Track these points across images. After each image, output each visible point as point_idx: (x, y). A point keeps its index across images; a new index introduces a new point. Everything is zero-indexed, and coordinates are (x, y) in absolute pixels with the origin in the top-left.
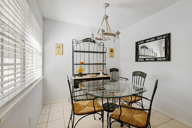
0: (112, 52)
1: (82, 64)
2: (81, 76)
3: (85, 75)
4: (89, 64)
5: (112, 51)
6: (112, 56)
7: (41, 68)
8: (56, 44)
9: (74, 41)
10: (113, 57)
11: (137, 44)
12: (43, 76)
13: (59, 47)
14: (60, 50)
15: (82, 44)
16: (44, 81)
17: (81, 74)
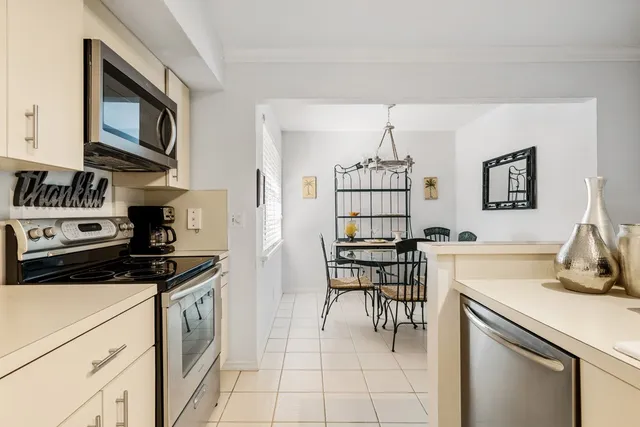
0: (433, 185)
1: (355, 216)
2: (352, 241)
3: (362, 240)
4: (371, 217)
5: (430, 183)
6: (430, 197)
7: (280, 225)
8: (305, 177)
9: (339, 169)
10: (436, 198)
11: (487, 166)
12: (282, 238)
13: (309, 184)
14: (312, 189)
15: (355, 174)
16: (283, 250)
17: (352, 238)
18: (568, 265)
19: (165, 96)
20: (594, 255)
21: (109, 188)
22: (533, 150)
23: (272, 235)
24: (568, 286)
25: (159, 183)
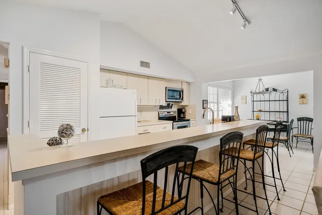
1: (260, 111)
5: (303, 97)
6: (302, 103)
8: (242, 96)
10: (307, 104)
13: (243, 99)
21: (173, 106)
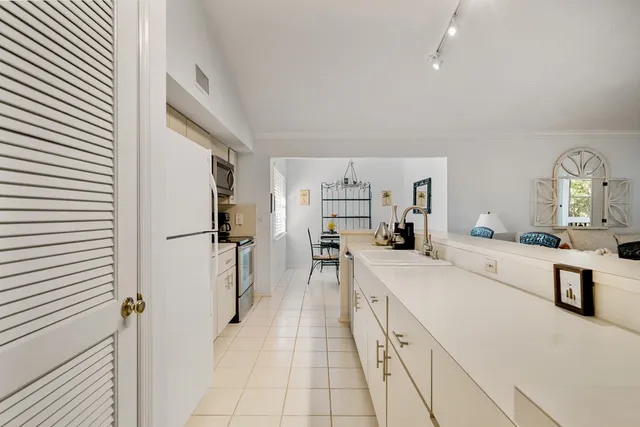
0: (388, 196)
1: (335, 217)
4: (346, 217)
5: (386, 195)
6: (386, 204)
7: (284, 222)
8: (302, 190)
9: (324, 185)
10: (390, 205)
12: (286, 231)
13: (304, 195)
14: (306, 198)
16: (287, 238)
17: (333, 232)
18: (376, 237)
19: (228, 163)
20: (384, 233)
22: (430, 179)
23: (280, 228)
24: (378, 245)
25: (226, 202)
